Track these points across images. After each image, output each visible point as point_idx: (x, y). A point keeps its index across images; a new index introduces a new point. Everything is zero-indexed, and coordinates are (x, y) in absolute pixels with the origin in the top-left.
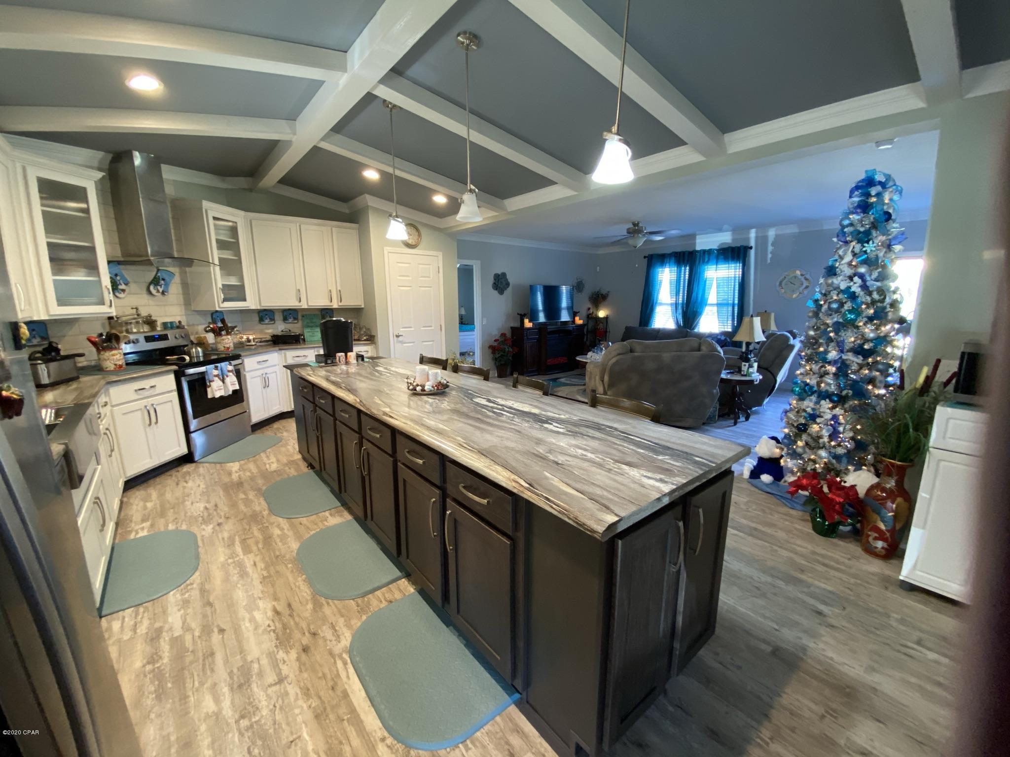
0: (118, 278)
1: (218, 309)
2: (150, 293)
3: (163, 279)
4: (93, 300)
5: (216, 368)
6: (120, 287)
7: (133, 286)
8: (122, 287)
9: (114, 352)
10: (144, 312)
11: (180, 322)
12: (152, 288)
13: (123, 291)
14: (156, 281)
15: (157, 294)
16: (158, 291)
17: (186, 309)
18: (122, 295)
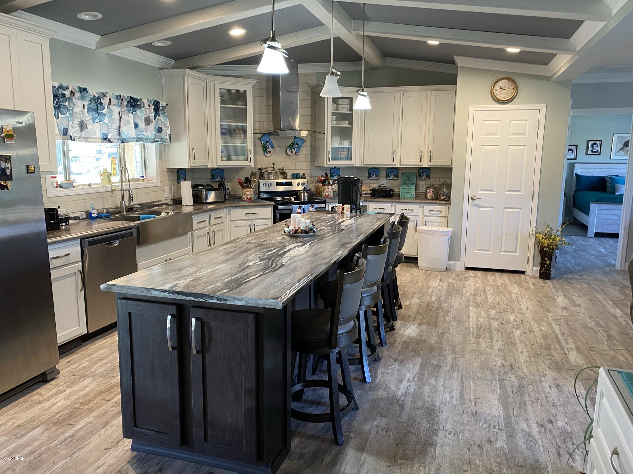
0: (268, 144)
1: (326, 166)
2: (287, 153)
3: (297, 144)
4: (242, 158)
5: (300, 208)
6: (268, 150)
7: (277, 149)
8: (270, 149)
9: (248, 190)
10: (279, 166)
11: (304, 174)
12: (288, 150)
13: (270, 152)
14: (292, 146)
15: (291, 154)
16: (292, 152)
17: (311, 165)
18: (268, 155)
